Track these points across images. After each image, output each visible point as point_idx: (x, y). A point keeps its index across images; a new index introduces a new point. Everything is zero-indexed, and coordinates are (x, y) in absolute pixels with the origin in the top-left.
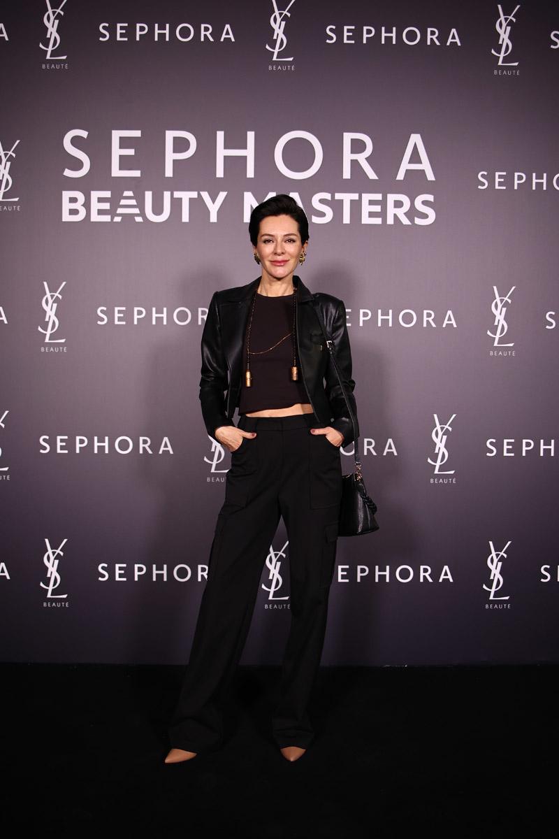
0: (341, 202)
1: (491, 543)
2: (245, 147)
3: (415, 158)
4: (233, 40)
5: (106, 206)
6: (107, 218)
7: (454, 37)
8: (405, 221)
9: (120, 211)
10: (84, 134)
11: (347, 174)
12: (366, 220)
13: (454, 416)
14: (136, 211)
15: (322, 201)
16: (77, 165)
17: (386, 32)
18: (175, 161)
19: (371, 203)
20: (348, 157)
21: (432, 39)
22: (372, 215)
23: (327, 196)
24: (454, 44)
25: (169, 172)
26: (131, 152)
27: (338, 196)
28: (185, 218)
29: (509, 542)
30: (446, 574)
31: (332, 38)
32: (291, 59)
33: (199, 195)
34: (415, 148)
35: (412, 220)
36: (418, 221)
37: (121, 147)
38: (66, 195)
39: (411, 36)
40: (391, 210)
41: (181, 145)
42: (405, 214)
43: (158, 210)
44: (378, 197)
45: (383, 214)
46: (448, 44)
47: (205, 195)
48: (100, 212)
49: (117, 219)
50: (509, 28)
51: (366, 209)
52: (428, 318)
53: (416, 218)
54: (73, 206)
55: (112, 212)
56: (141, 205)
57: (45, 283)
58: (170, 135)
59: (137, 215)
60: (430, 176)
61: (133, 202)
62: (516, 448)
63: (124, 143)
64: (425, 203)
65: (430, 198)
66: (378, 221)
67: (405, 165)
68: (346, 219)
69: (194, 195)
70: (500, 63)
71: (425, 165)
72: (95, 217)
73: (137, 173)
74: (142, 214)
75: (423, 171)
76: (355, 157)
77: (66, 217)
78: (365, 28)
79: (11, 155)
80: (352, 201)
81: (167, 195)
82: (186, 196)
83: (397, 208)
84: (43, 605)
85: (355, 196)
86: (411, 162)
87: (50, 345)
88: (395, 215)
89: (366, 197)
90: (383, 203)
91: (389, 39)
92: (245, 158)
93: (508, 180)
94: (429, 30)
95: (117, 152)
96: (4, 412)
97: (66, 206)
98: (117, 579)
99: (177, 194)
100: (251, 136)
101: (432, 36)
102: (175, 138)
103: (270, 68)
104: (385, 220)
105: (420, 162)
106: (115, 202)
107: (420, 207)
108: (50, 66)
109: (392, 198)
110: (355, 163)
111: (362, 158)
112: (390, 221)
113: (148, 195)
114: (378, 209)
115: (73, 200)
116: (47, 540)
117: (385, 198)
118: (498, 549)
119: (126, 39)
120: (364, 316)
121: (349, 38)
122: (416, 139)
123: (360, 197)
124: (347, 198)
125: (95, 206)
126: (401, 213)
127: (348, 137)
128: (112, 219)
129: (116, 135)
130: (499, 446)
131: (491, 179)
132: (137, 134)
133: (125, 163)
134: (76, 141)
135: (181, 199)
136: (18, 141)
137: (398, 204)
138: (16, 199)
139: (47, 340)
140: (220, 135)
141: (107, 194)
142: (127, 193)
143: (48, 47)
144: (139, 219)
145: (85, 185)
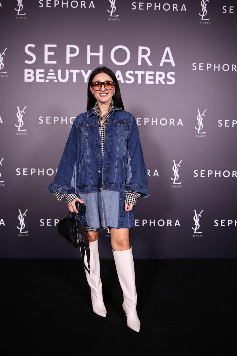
0: (138, 74)
1: (195, 211)
2: (99, 52)
3: (167, 57)
4: (94, 8)
5: (43, 75)
6: (43, 81)
7: (184, 8)
8: (163, 83)
9: (48, 77)
10: (33, 46)
11: (140, 63)
12: (147, 82)
13: (181, 161)
14: (55, 78)
15: (130, 74)
16: (31, 59)
17: (156, 5)
18: (70, 58)
19: (150, 75)
20: (140, 56)
21: (175, 8)
22: (150, 80)
23: (132, 72)
24: (184, 11)
25: (68, 62)
26: (52, 53)
27: (136, 72)
28: (75, 80)
29: (202, 211)
30: (177, 223)
31: (134, 8)
32: (118, 16)
33: (80, 71)
34: (167, 53)
35: (166, 82)
36: (168, 83)
37: (48, 51)
38: (26, 71)
39: (167, 7)
40: (157, 78)
41: (73, 51)
42: (163, 80)
43: (63, 77)
44: (152, 73)
45: (154, 80)
46: (181, 11)
47: (83, 71)
48: (40, 78)
49: (47, 81)
50: (206, 4)
51: (147, 77)
52: (172, 122)
53: (167, 82)
54: (29, 75)
55: (45, 78)
56: (57, 75)
57: (18, 107)
58: (68, 47)
59: (55, 79)
60: (173, 65)
61: (54, 74)
62: (206, 174)
63: (50, 50)
64: (171, 75)
65: (173, 73)
66: (152, 83)
67: (163, 60)
68: (140, 82)
69: (78, 71)
70: (202, 19)
71: (171, 60)
72: (38, 80)
73: (55, 62)
74: (57, 79)
75: (170, 62)
76: (143, 56)
77: (26, 80)
78: (148, 4)
79: (3, 54)
80: (142, 74)
81: (67, 71)
82: (75, 72)
83: (160, 78)
84: (18, 235)
85: (143, 72)
86: (166, 59)
87: (20, 132)
88: (159, 80)
89: (148, 73)
90: (154, 75)
91: (157, 8)
92: (99, 56)
93: (204, 67)
94: (174, 5)
95: (47, 53)
96: (2, 159)
97: (26, 75)
98: (48, 225)
99: (71, 71)
100: (101, 47)
101: (175, 7)
102: (70, 48)
103: (109, 19)
104: (155, 82)
105: (169, 59)
106: (46, 74)
107: (169, 77)
108: (19, 18)
109: (158, 73)
110: (143, 59)
111: (146, 57)
112: (157, 83)
113: (60, 71)
114: (152, 78)
115: (29, 73)
116: (19, 210)
117: (155, 73)
118: (198, 213)
119: (50, 7)
120: (146, 121)
121: (141, 7)
122: (168, 49)
123: (145, 73)
124: (140, 73)
125: (38, 75)
126: (161, 79)
127: (140, 48)
128: (45, 81)
129: (46, 46)
130: (199, 173)
131: (197, 66)
132: (55, 46)
133: (50, 58)
134: (30, 49)
135: (73, 73)
136: (6, 49)
137: (160, 76)
138: (6, 73)
139: (19, 130)
140: (89, 47)
141: (43, 71)
142: (51, 70)
143: (18, 10)
144: (56, 81)
145: (34, 67)
